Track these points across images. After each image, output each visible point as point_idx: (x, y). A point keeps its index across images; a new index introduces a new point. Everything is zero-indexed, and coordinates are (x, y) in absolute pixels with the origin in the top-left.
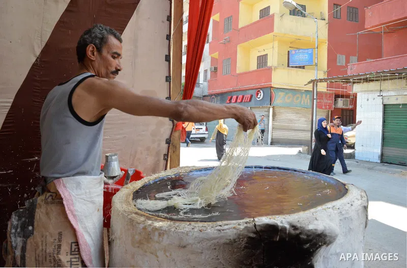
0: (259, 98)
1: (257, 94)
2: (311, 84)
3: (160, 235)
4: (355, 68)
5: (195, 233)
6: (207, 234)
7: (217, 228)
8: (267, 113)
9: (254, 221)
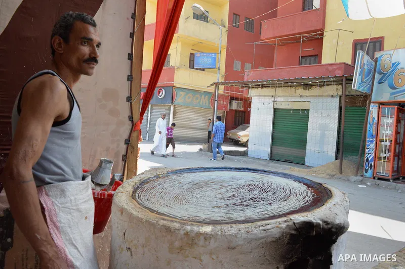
0: (161, 96)
1: (159, 93)
2: (214, 86)
3: (205, 239)
4: (251, 74)
5: (243, 235)
6: (255, 234)
7: (261, 228)
8: (168, 111)
9: (291, 220)
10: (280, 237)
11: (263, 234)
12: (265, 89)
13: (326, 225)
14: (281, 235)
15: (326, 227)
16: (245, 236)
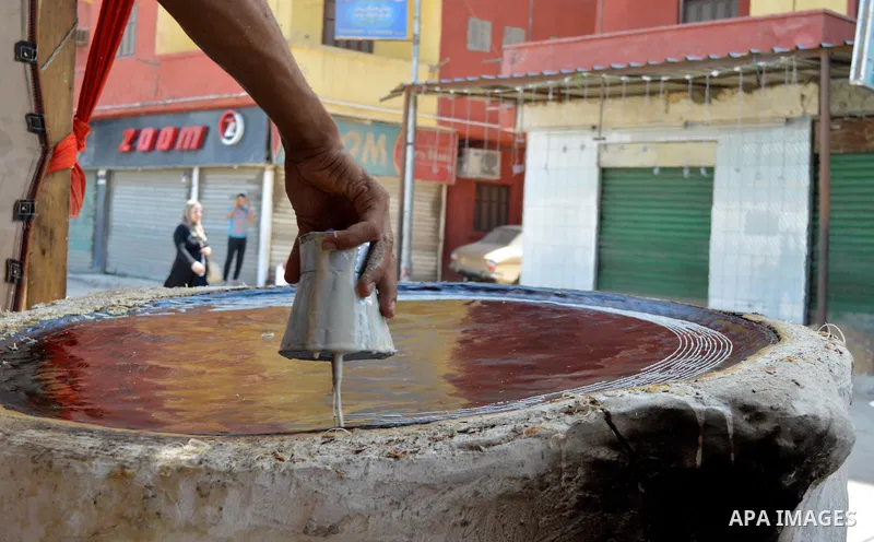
0: (230, 138)
1: (225, 126)
6: (429, 464)
7: (459, 439)
8: (253, 187)
9: (594, 402)
10: (541, 477)
11: (464, 464)
12: (569, 106)
13: (750, 421)
14: (545, 465)
15: (749, 429)
16: (378, 471)
